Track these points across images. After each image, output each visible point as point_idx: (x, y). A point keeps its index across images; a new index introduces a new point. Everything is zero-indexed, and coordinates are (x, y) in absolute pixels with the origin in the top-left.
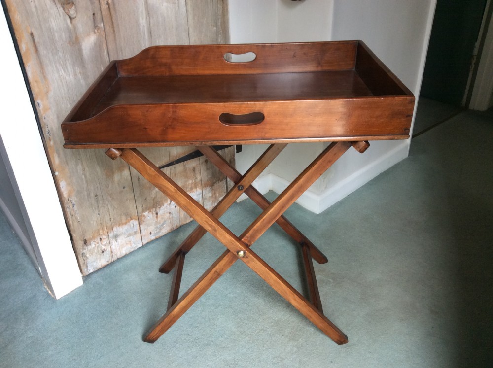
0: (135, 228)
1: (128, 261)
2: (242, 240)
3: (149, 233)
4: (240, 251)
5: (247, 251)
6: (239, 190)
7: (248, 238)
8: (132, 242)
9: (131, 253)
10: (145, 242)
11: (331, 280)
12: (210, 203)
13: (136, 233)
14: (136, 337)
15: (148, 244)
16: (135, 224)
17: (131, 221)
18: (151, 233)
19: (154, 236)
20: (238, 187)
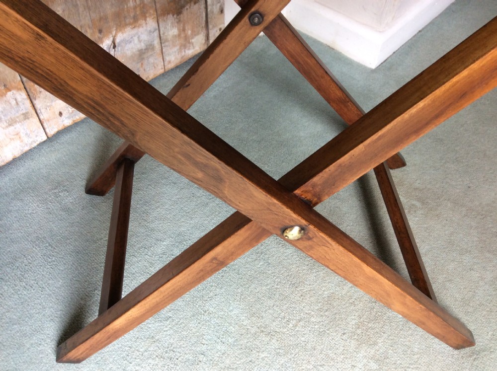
0: (22, 107)
1: (21, 171)
2: (297, 192)
3: (57, 113)
4: (292, 227)
5: (311, 227)
6: (253, 24)
7: (314, 186)
8: (22, 135)
9: (25, 156)
10: (52, 131)
11: (418, 204)
12: (176, 49)
13: (26, 116)
14: (41, 348)
15: (59, 133)
16: (19, 99)
17: (9, 94)
18: (61, 114)
19: (69, 118)
20: (251, 18)
